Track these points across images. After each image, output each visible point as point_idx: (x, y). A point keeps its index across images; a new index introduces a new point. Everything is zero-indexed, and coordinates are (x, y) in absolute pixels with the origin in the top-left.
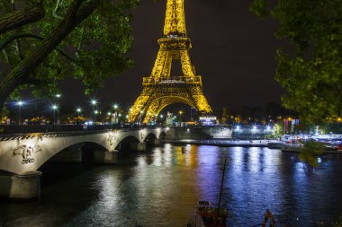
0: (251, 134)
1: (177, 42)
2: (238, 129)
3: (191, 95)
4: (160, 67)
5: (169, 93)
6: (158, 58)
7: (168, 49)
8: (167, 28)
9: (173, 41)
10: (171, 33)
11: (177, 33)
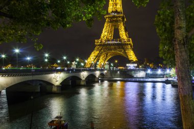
0: (157, 75)
1: (117, 17)
2: (149, 71)
3: (125, 51)
4: (106, 33)
5: (111, 49)
6: (105, 27)
7: (111, 22)
8: (110, 9)
9: (114, 17)
10: (112, 12)
11: (116, 12)
